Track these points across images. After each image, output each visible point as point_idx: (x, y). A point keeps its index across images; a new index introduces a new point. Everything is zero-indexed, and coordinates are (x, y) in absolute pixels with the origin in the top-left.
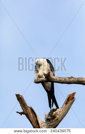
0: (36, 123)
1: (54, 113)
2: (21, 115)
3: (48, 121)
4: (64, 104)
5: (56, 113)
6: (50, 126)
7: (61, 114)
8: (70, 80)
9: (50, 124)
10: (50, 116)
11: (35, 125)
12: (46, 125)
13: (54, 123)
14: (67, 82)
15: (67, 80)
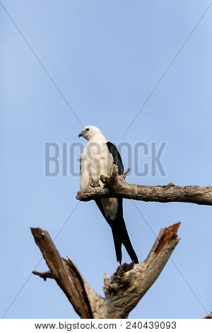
0: (81, 300)
1: (127, 273)
2: (45, 280)
3: (111, 295)
4: (151, 251)
5: (131, 274)
6: (116, 306)
9: (116, 302)
10: (117, 282)
11: (78, 304)
12: (107, 305)
13: (127, 299)
14: (158, 197)
15: (160, 192)
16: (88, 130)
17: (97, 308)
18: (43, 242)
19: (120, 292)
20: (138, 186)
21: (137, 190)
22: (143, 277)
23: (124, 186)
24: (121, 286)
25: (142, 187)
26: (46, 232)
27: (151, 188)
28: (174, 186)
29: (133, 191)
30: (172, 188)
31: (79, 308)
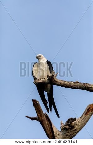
0: (50, 131)
1: (73, 122)
2: (32, 120)
3: (64, 131)
4: (83, 114)
5: (75, 123)
6: (67, 136)
7: (80, 124)
8: (76, 85)
9: (67, 134)
10: (69, 126)
11: (49, 133)
12: (62, 134)
13: (72, 133)
14: (72, 86)
15: (73, 84)
16: (40, 56)
17: (57, 135)
18: (37, 105)
19: (69, 130)
20: (63, 81)
21: (62, 83)
22: (79, 124)
23: (57, 80)
24: (70, 127)
25: (65, 81)
26: (38, 102)
27: (69, 82)
28: (79, 82)
29: (60, 83)
30: (78, 83)
31: (49, 135)
